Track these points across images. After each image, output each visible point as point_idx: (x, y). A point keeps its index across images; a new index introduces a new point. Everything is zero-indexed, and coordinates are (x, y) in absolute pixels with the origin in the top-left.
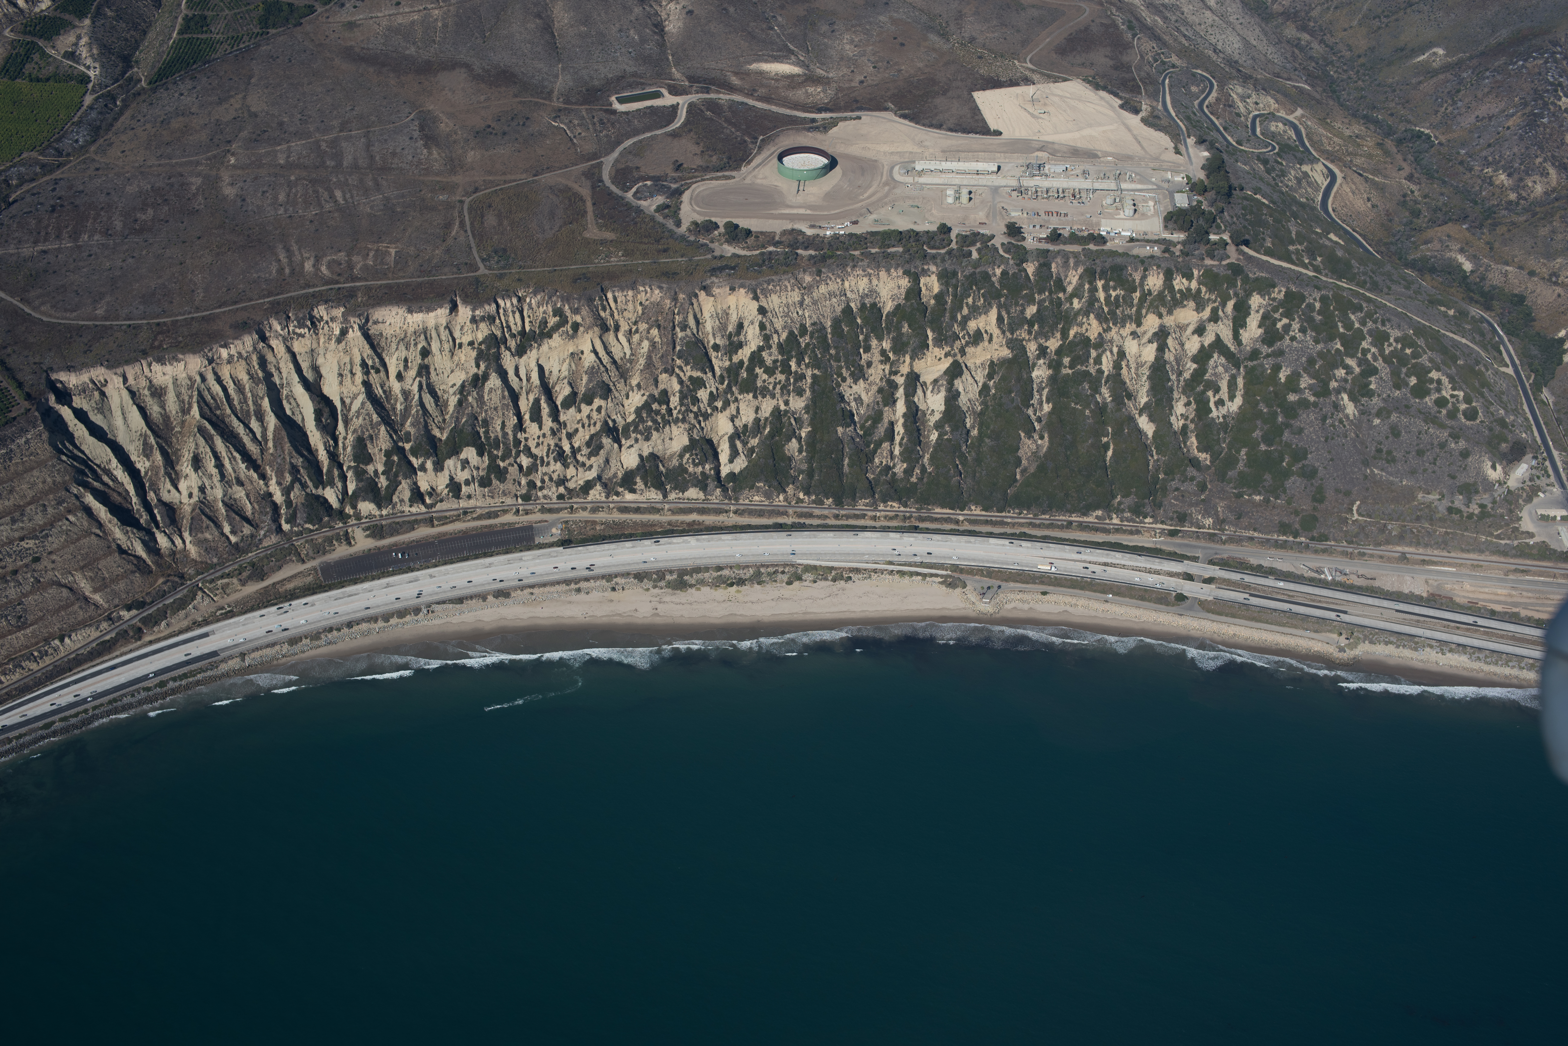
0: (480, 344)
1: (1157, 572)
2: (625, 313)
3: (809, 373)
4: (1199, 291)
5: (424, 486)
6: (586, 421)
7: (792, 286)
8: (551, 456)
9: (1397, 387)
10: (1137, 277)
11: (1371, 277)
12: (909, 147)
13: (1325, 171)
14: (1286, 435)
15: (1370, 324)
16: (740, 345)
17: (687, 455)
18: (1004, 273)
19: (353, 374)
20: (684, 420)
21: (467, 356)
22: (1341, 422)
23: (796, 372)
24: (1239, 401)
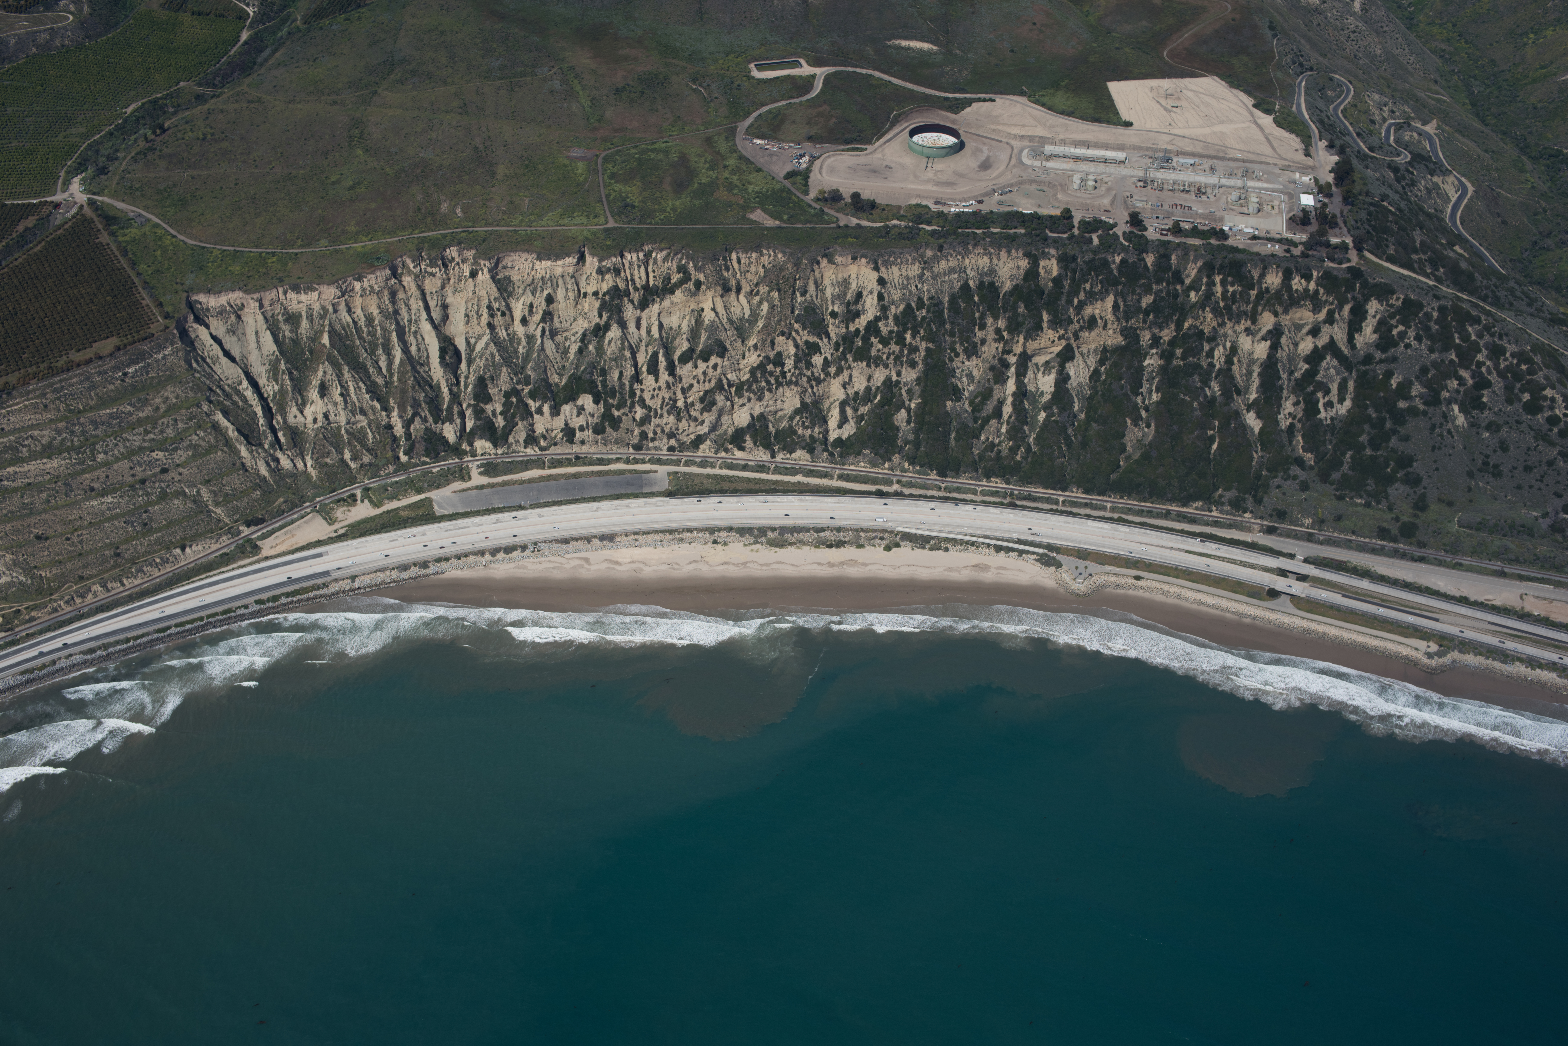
0: (604, 294)
1: (1252, 566)
2: (748, 275)
3: (923, 345)
4: (1316, 292)
5: (540, 429)
6: (701, 377)
7: (914, 259)
8: (665, 409)
9: (1509, 401)
10: (1256, 274)
11: (1493, 291)
12: (1040, 131)
13: (1456, 182)
14: (1394, 442)
15: (1487, 338)
16: (857, 314)
17: (798, 418)
18: (1123, 261)
19: (480, 316)
20: (796, 384)
21: (591, 306)
22: (1449, 432)
23: (910, 344)
24: (1348, 403)
